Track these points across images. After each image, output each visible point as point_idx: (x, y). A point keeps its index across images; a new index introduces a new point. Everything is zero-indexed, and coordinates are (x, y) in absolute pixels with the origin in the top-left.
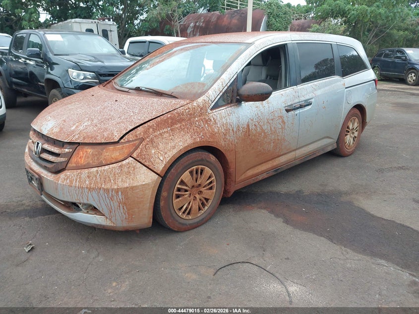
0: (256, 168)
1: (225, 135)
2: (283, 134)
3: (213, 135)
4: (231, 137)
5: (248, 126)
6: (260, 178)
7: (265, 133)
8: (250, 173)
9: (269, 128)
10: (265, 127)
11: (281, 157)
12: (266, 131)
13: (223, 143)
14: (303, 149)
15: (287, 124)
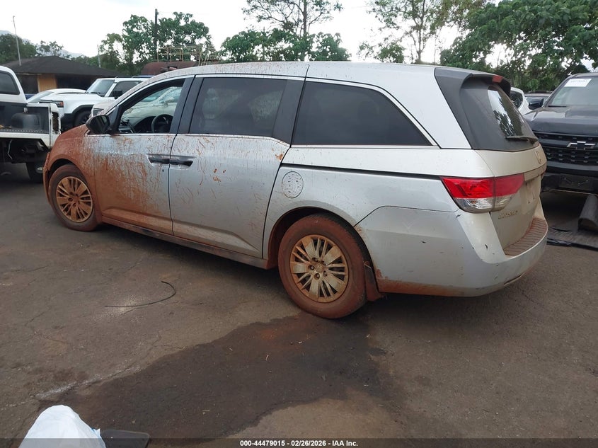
0: (122, 211)
1: (86, 159)
2: (145, 187)
3: (77, 154)
4: (90, 163)
5: (107, 159)
6: (127, 226)
7: (122, 175)
8: (115, 213)
9: (127, 171)
10: (123, 168)
11: (151, 218)
12: (123, 173)
13: (83, 165)
14: (186, 227)
15: (149, 177)
